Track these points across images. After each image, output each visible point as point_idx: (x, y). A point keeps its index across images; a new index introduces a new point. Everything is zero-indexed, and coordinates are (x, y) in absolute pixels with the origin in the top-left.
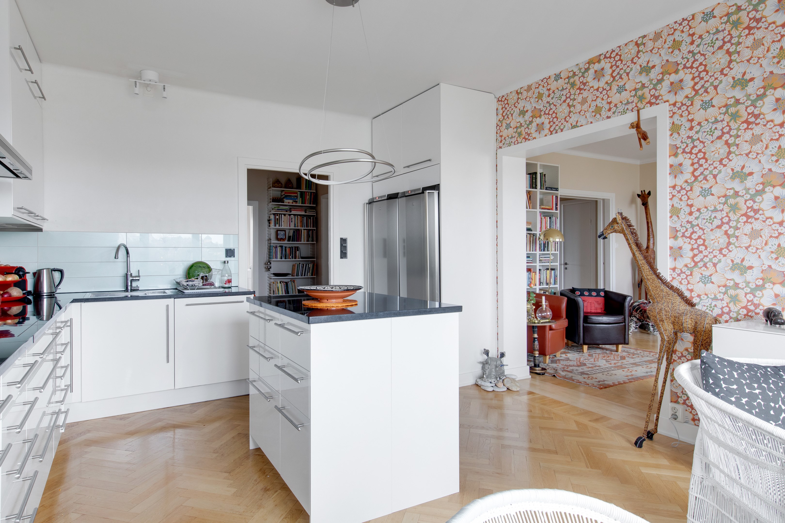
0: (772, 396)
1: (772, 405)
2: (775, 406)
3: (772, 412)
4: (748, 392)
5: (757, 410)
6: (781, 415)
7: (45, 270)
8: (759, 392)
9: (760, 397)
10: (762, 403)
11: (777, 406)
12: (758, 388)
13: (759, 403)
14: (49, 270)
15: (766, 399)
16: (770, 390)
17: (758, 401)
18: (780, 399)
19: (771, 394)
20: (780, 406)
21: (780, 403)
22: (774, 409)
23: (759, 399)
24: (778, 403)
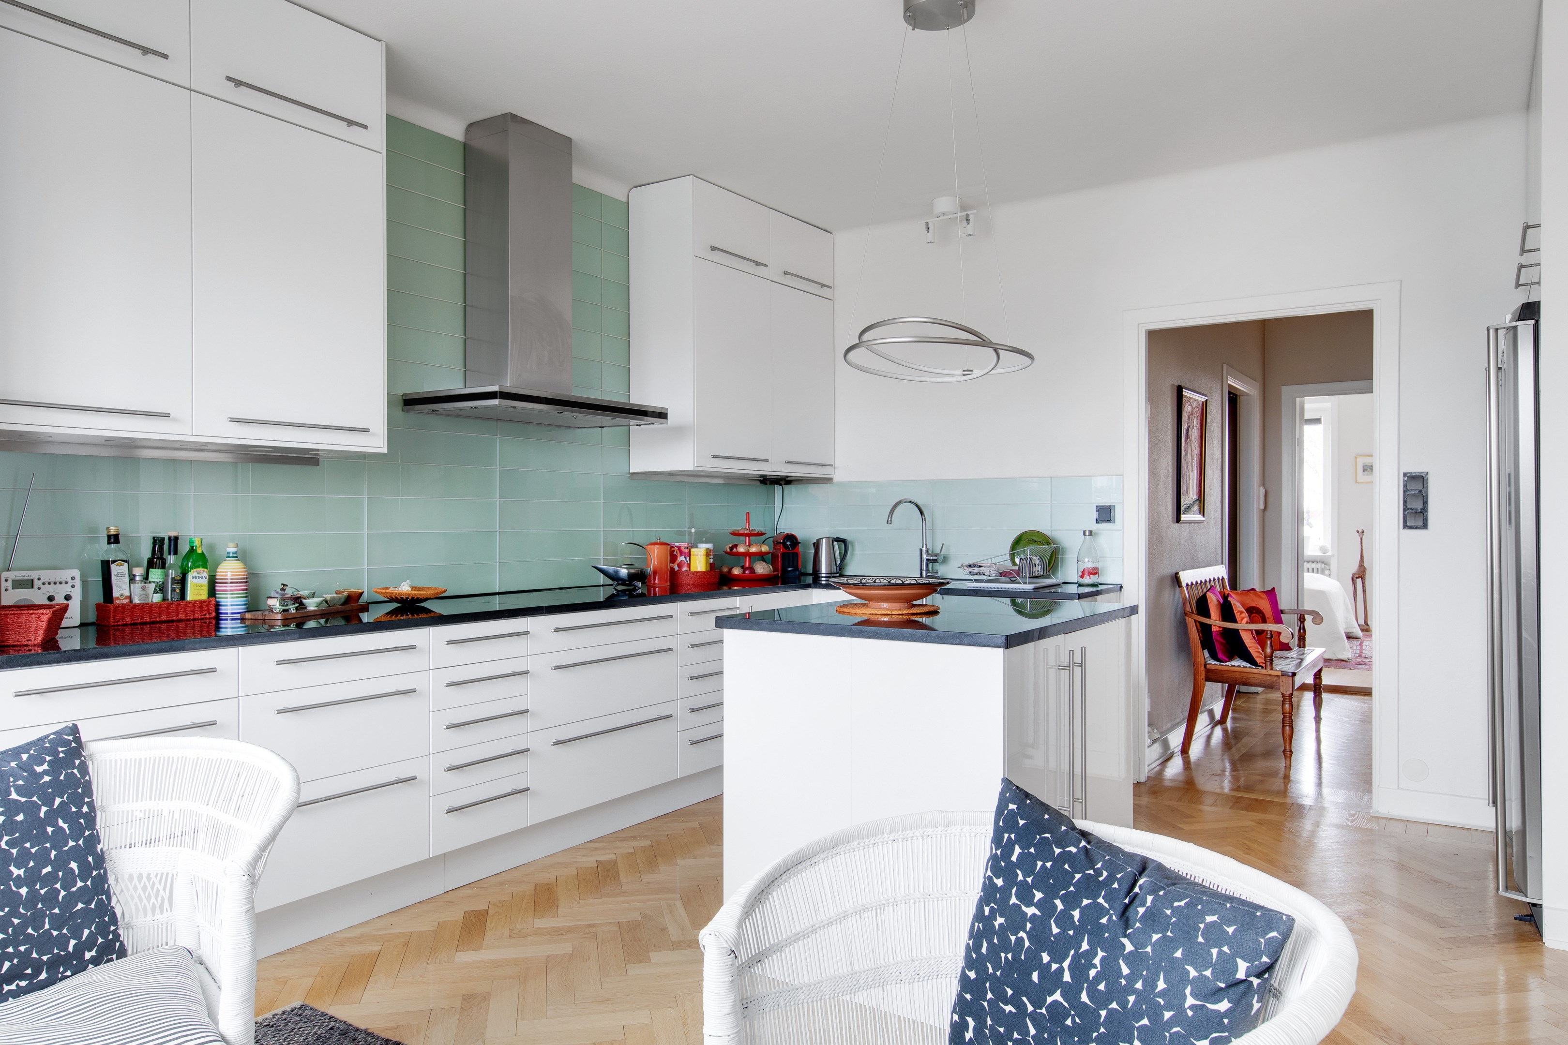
0: (1055, 936)
1: (1046, 958)
2: (1049, 964)
3: (1035, 977)
4: (1014, 904)
5: (1010, 956)
6: (1051, 994)
7: (824, 540)
8: (1034, 914)
9: (1029, 926)
10: (1027, 944)
11: (1054, 966)
12: (1038, 905)
13: (1020, 941)
14: (829, 540)
15: (1040, 937)
16: (1064, 920)
17: (1022, 934)
18: (1072, 952)
19: (1055, 930)
20: (1061, 970)
21: (1066, 964)
22: (1044, 969)
23: (1025, 931)
24: (1061, 961)
